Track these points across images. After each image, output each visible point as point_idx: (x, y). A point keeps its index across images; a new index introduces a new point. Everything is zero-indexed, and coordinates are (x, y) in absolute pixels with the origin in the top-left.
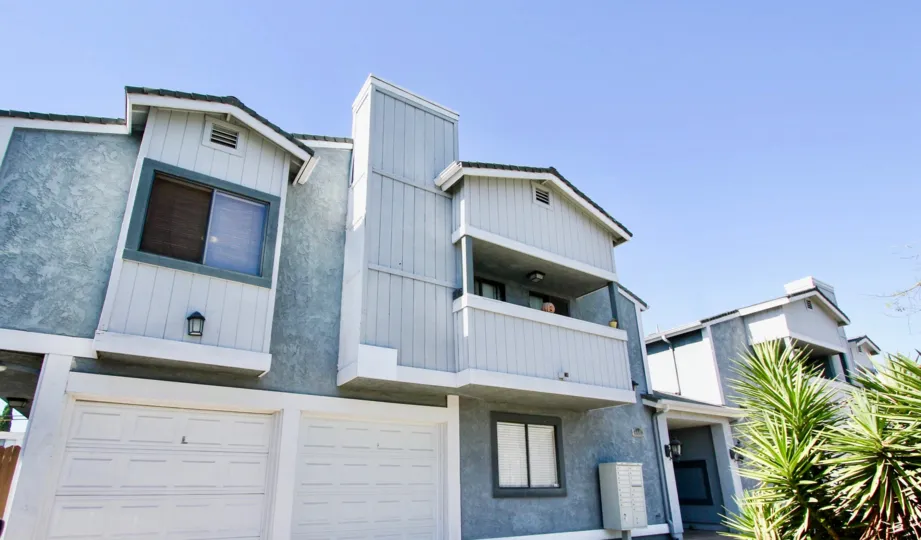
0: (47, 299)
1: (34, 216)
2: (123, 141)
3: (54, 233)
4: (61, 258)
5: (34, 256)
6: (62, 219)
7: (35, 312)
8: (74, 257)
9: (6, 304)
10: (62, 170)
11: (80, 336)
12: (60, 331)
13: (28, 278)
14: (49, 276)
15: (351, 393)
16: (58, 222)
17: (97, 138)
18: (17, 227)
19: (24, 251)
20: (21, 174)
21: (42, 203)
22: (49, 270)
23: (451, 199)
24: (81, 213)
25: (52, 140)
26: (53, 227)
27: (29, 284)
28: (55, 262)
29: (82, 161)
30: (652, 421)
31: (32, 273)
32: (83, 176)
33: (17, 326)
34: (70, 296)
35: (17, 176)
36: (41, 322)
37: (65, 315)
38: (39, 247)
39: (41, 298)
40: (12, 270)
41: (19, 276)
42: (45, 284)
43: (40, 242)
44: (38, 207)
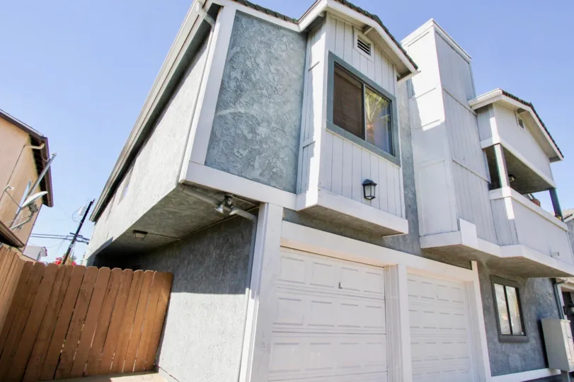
0: (263, 155)
1: (250, 83)
2: (296, 37)
3: (264, 100)
4: (269, 122)
5: (253, 116)
6: (267, 90)
7: (257, 165)
8: (277, 123)
9: (238, 155)
10: (264, 51)
11: (284, 189)
12: (273, 183)
13: (251, 135)
14: (263, 136)
15: (428, 254)
16: (264, 92)
17: (282, 31)
18: (241, 91)
19: (247, 111)
20: (241, 48)
21: (255, 75)
22: (263, 130)
23: (476, 116)
24: (277, 88)
25: (257, 25)
26: (262, 95)
27: (252, 140)
28: (265, 124)
29: (275, 46)
30: (554, 289)
31: (253, 131)
32: (276, 58)
33: (247, 176)
34: (276, 155)
35: (239, 49)
36: (261, 175)
37: (274, 170)
38: (255, 110)
39: (260, 153)
40: (241, 126)
41: (246, 132)
42: (261, 142)
43: (256, 106)
44: (252, 76)
